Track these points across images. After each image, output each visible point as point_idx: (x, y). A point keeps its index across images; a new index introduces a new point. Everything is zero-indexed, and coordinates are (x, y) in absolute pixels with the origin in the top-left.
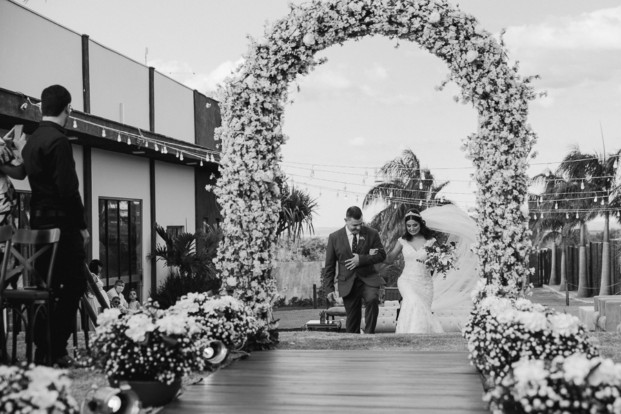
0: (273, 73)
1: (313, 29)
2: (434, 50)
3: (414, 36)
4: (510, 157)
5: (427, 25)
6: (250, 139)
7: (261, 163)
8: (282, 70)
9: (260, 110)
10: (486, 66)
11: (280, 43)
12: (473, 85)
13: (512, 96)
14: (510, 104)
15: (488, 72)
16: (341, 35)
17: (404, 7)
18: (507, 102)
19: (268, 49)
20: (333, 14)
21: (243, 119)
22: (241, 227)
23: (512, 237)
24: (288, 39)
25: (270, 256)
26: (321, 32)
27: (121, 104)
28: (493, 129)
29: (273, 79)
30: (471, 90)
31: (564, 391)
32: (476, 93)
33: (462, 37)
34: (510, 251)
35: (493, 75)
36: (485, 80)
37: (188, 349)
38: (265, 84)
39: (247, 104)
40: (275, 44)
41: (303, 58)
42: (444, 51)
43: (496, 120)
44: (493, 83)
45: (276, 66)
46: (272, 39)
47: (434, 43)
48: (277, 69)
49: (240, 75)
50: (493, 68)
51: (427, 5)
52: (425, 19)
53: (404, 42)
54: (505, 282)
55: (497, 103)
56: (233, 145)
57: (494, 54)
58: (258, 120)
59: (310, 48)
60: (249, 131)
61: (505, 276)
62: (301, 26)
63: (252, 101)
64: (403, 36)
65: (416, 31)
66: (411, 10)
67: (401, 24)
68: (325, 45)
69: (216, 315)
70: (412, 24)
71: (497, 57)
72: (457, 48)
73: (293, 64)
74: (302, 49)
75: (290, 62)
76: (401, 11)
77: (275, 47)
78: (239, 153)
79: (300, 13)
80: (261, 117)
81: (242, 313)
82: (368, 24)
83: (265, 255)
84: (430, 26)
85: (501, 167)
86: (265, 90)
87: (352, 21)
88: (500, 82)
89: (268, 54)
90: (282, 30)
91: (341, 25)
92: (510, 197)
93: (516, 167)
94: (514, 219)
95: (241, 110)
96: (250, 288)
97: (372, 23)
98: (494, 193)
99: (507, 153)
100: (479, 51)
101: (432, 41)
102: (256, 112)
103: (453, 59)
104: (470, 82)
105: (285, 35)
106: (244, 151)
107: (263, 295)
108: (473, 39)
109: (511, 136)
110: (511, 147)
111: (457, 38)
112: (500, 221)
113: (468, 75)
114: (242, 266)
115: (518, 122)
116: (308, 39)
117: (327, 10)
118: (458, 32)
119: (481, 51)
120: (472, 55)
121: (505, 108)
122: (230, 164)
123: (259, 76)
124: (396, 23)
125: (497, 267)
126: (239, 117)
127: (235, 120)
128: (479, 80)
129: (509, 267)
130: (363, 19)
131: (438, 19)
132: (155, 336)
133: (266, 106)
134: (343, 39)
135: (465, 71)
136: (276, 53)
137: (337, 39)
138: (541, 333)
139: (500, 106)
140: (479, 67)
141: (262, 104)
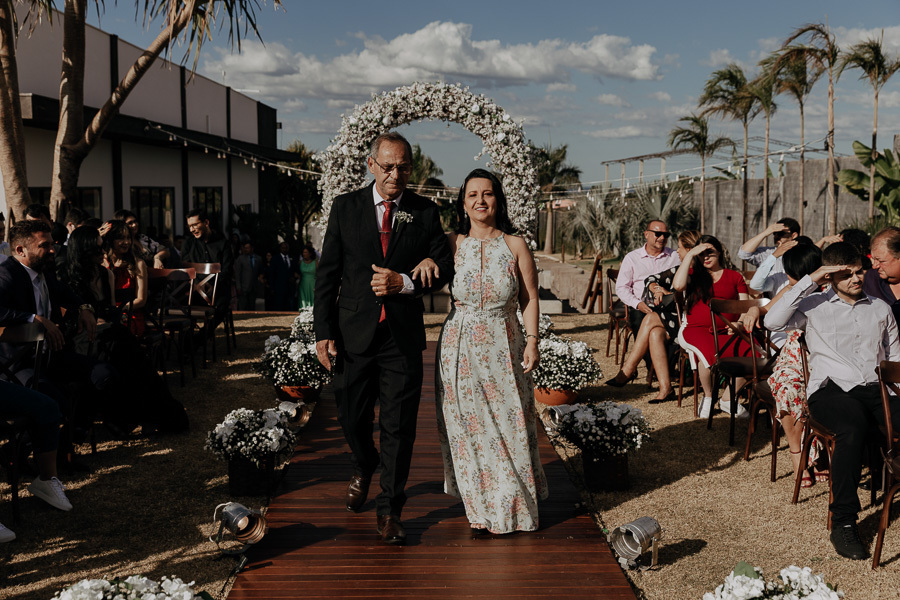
0: (360, 144)
1: (389, 114)
2: (474, 131)
3: (460, 120)
4: (525, 208)
5: (470, 114)
9: (351, 171)
10: (512, 142)
11: (366, 122)
12: (501, 157)
13: (528, 165)
14: (526, 171)
15: (512, 148)
16: (408, 118)
17: (454, 100)
18: (524, 170)
19: (357, 127)
20: (404, 103)
21: (339, 177)
24: (372, 120)
26: (396, 115)
27: (207, 117)
28: (515, 189)
29: (361, 148)
30: (499, 161)
31: (606, 429)
32: (503, 163)
33: (494, 123)
35: (515, 150)
36: (509, 154)
38: (356, 153)
39: (342, 165)
40: (363, 123)
42: (481, 132)
43: (517, 181)
44: (514, 156)
45: (363, 139)
46: (360, 119)
47: (474, 126)
48: (364, 141)
49: (338, 145)
50: (515, 145)
51: (470, 99)
52: (469, 109)
53: (454, 123)
55: (517, 170)
57: (516, 135)
58: (350, 177)
59: (387, 127)
60: (343, 185)
62: (381, 111)
63: (346, 164)
64: (452, 120)
65: (463, 118)
66: (459, 102)
67: (451, 112)
68: (397, 125)
70: (460, 112)
71: (518, 138)
72: (491, 130)
73: (375, 138)
74: (382, 127)
76: (452, 103)
77: (362, 126)
79: (381, 102)
80: (352, 175)
82: (428, 111)
84: (472, 114)
85: (519, 215)
86: (355, 157)
87: (417, 108)
88: (520, 156)
89: (357, 130)
90: (367, 114)
91: (410, 111)
93: (529, 215)
95: (337, 170)
97: (430, 110)
99: (523, 205)
101: (473, 124)
102: (349, 172)
103: (487, 138)
104: (499, 155)
105: (370, 116)
108: (501, 124)
109: (527, 194)
110: (526, 201)
111: (491, 123)
113: (498, 149)
115: (532, 184)
117: (400, 100)
118: (491, 118)
119: (507, 133)
120: (501, 136)
121: (523, 174)
123: (350, 146)
124: (448, 111)
126: (336, 175)
127: (334, 177)
128: (505, 153)
130: (425, 107)
131: (478, 110)
132: (308, 357)
133: (356, 167)
134: (410, 120)
135: (495, 147)
136: (363, 129)
137: (406, 121)
138: (564, 357)
139: (519, 173)
140: (505, 144)
141: (353, 166)
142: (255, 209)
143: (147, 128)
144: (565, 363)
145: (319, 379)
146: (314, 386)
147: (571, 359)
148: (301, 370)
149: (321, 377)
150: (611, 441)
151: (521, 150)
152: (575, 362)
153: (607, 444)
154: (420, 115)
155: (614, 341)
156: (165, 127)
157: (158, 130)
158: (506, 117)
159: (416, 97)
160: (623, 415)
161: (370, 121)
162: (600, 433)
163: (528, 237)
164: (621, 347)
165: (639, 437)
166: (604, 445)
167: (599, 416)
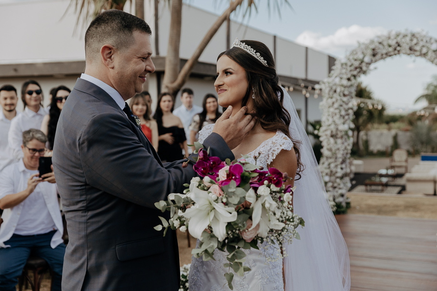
0: (349, 77)
1: (370, 53)
2: (434, 63)
5: (430, 51)
6: (337, 109)
7: (342, 121)
8: (354, 74)
9: (342, 94)
11: (353, 61)
16: (384, 56)
19: (346, 64)
20: (381, 46)
21: (334, 100)
25: (346, 166)
26: (374, 55)
29: (349, 79)
38: (345, 82)
39: (335, 91)
40: (350, 61)
41: (364, 68)
46: (349, 59)
48: (351, 74)
51: (431, 40)
52: (429, 47)
58: (341, 100)
59: (368, 63)
60: (336, 105)
62: (363, 52)
63: (338, 90)
64: (417, 56)
66: (421, 44)
67: (416, 50)
68: (376, 61)
70: (422, 50)
74: (364, 64)
76: (417, 43)
77: (350, 64)
79: (363, 47)
80: (343, 98)
83: (344, 166)
86: (345, 85)
87: (391, 49)
89: (347, 66)
91: (384, 51)
96: (336, 182)
102: (340, 96)
105: (355, 57)
106: (334, 115)
107: (342, 186)
114: (331, 172)
116: (367, 59)
117: (377, 44)
123: (341, 78)
126: (331, 98)
134: (385, 58)
136: (351, 66)
137: (382, 58)
141: (344, 91)
154: (392, 53)
159: (389, 41)
161: (356, 60)
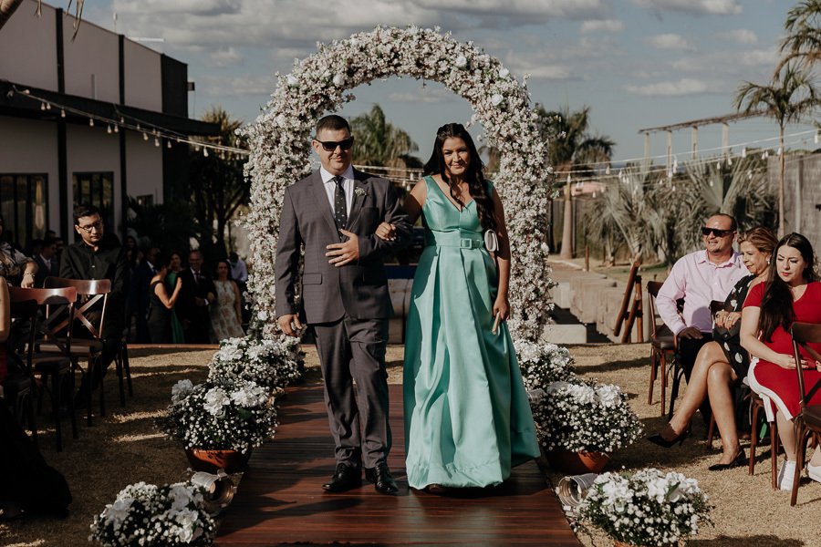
0: (302, 113)
1: (342, 70)
2: (460, 92)
3: (441, 78)
4: (532, 198)
5: (453, 69)
6: (281, 177)
8: (312, 109)
9: (290, 149)
10: (512, 107)
11: (310, 83)
12: (497, 127)
13: (535, 138)
14: (533, 146)
15: (512, 115)
16: (369, 76)
17: (432, 50)
18: (530, 145)
19: (298, 89)
20: (363, 56)
21: (274, 158)
22: (272, 262)
23: (534, 275)
24: (318, 79)
26: (351, 72)
27: (93, 76)
28: (517, 171)
29: (303, 118)
30: (495, 133)
31: (648, 509)
32: (501, 135)
33: (487, 81)
34: (531, 288)
35: (516, 118)
36: (509, 123)
37: (261, 420)
38: (297, 124)
39: (278, 142)
40: (305, 83)
41: (333, 98)
42: (469, 94)
43: (519, 161)
44: (516, 126)
45: (306, 106)
46: (302, 78)
47: (460, 86)
48: (307, 109)
49: (271, 114)
50: (516, 110)
51: (453, 48)
52: (452, 62)
53: (432, 82)
54: (525, 317)
55: (520, 145)
56: (263, 183)
57: (518, 97)
58: (288, 158)
59: (339, 88)
60: (279, 170)
61: (526, 311)
62: (331, 67)
63: (283, 140)
64: (430, 77)
65: (443, 74)
66: (438, 53)
67: (428, 66)
68: (353, 85)
69: (260, 361)
70: (439, 67)
71: (520, 101)
72: (483, 91)
74: (332, 89)
75: (319, 101)
76: (429, 54)
77: (305, 88)
78: (269, 191)
80: (291, 155)
81: (283, 358)
82: (396, 66)
84: (457, 69)
85: (524, 207)
86: (296, 130)
87: (381, 62)
88: (524, 126)
89: (298, 93)
90: (312, 70)
91: (370, 67)
92: (531, 236)
93: (538, 207)
94: (536, 257)
95: (271, 149)
97: (399, 65)
98: (517, 231)
99: (529, 194)
100: (503, 95)
101: (458, 83)
102: (286, 151)
103: (478, 101)
104: (494, 124)
105: (315, 74)
106: (275, 189)
108: (497, 83)
109: (534, 178)
110: (533, 188)
112: (522, 258)
113: (492, 117)
115: (540, 164)
117: (357, 52)
118: (482, 74)
119: (506, 95)
120: (497, 99)
121: (529, 151)
122: (260, 200)
123: (288, 115)
124: (424, 65)
125: (519, 303)
126: (270, 155)
128: (503, 122)
129: (530, 302)
130: (391, 61)
131: (465, 63)
132: (231, 410)
133: (297, 144)
134: (371, 79)
135: (489, 113)
136: (306, 92)
137: (366, 79)
138: (589, 405)
139: (523, 149)
140: (503, 110)
141: (293, 142)
142: (159, 200)
143: (11, 93)
144: (591, 415)
145: (247, 439)
146: (240, 449)
147: (598, 409)
148: (222, 427)
149: (250, 437)
150: (655, 524)
151: (525, 119)
152: (605, 413)
153: (649, 530)
154: (384, 71)
155: (659, 382)
156: (34, 91)
157: (25, 96)
158: (504, 73)
159: (379, 47)
160: (673, 489)
161: (315, 81)
162: (639, 514)
163: (537, 238)
164: (669, 390)
165: (695, 518)
166: (644, 530)
167: (639, 490)
